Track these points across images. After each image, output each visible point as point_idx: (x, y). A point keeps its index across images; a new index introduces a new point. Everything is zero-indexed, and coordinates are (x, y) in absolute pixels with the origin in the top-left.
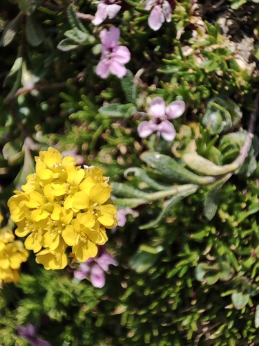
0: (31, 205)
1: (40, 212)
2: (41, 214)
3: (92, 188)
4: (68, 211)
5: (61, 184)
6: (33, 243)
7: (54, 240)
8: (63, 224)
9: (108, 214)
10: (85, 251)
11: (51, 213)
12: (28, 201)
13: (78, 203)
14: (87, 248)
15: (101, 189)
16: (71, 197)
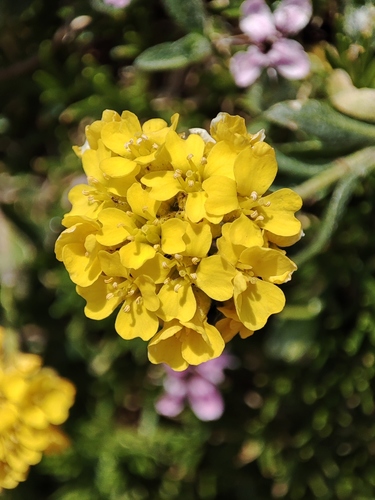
0: (110, 239)
1: (135, 250)
2: (138, 253)
3: (236, 163)
4: (197, 228)
5: (162, 175)
6: (133, 325)
7: (183, 301)
8: (195, 260)
9: (283, 213)
10: (254, 305)
11: (160, 243)
12: (101, 233)
13: (216, 204)
14: (258, 298)
15: (254, 160)
16: (195, 196)
